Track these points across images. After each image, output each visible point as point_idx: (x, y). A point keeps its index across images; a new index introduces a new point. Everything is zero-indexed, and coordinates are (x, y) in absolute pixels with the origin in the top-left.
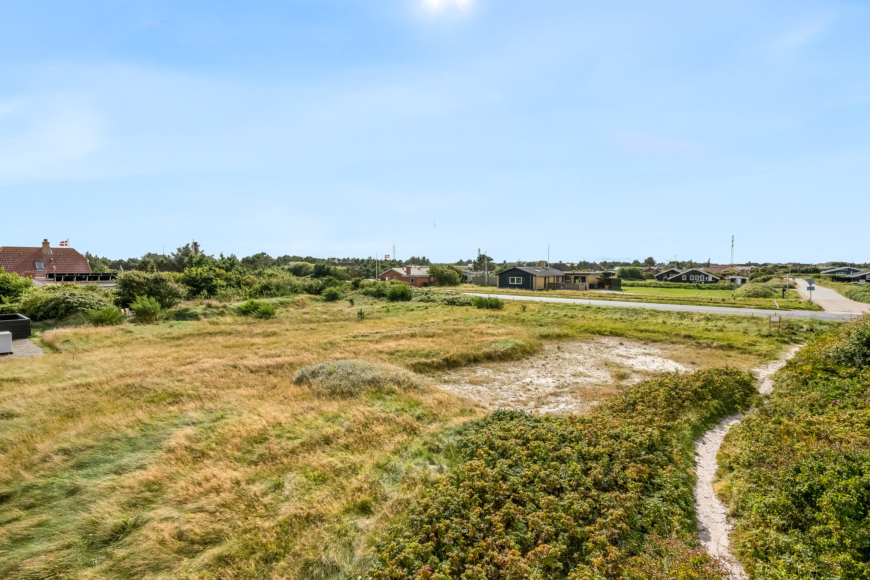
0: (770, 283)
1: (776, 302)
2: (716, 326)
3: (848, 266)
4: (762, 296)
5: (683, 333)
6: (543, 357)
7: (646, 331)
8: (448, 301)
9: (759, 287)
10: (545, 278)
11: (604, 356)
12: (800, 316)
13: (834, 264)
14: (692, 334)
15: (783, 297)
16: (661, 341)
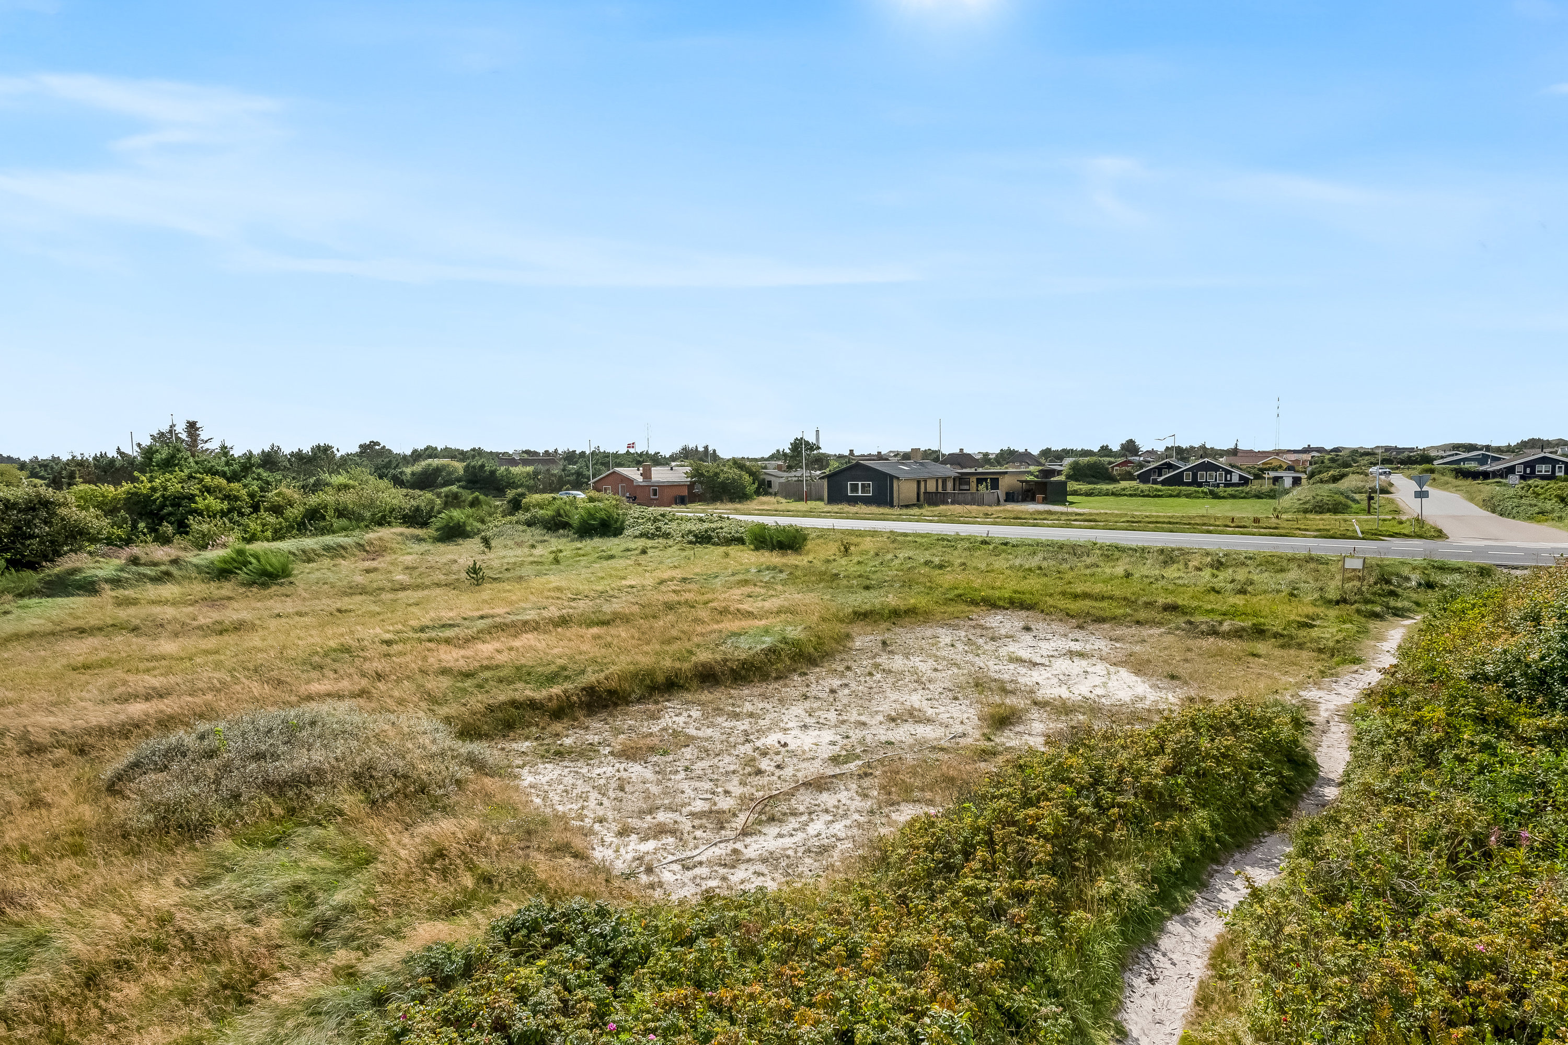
0: (1344, 485)
1: (1356, 522)
2: (1233, 581)
3: (1481, 449)
4: (1329, 511)
5: (1161, 601)
6: (841, 668)
7: (1086, 596)
8: (696, 536)
9: (1324, 491)
10: (919, 482)
11: (979, 662)
12: (1403, 553)
13: (1457, 447)
14: (1180, 602)
15: (1369, 512)
16: (1114, 618)
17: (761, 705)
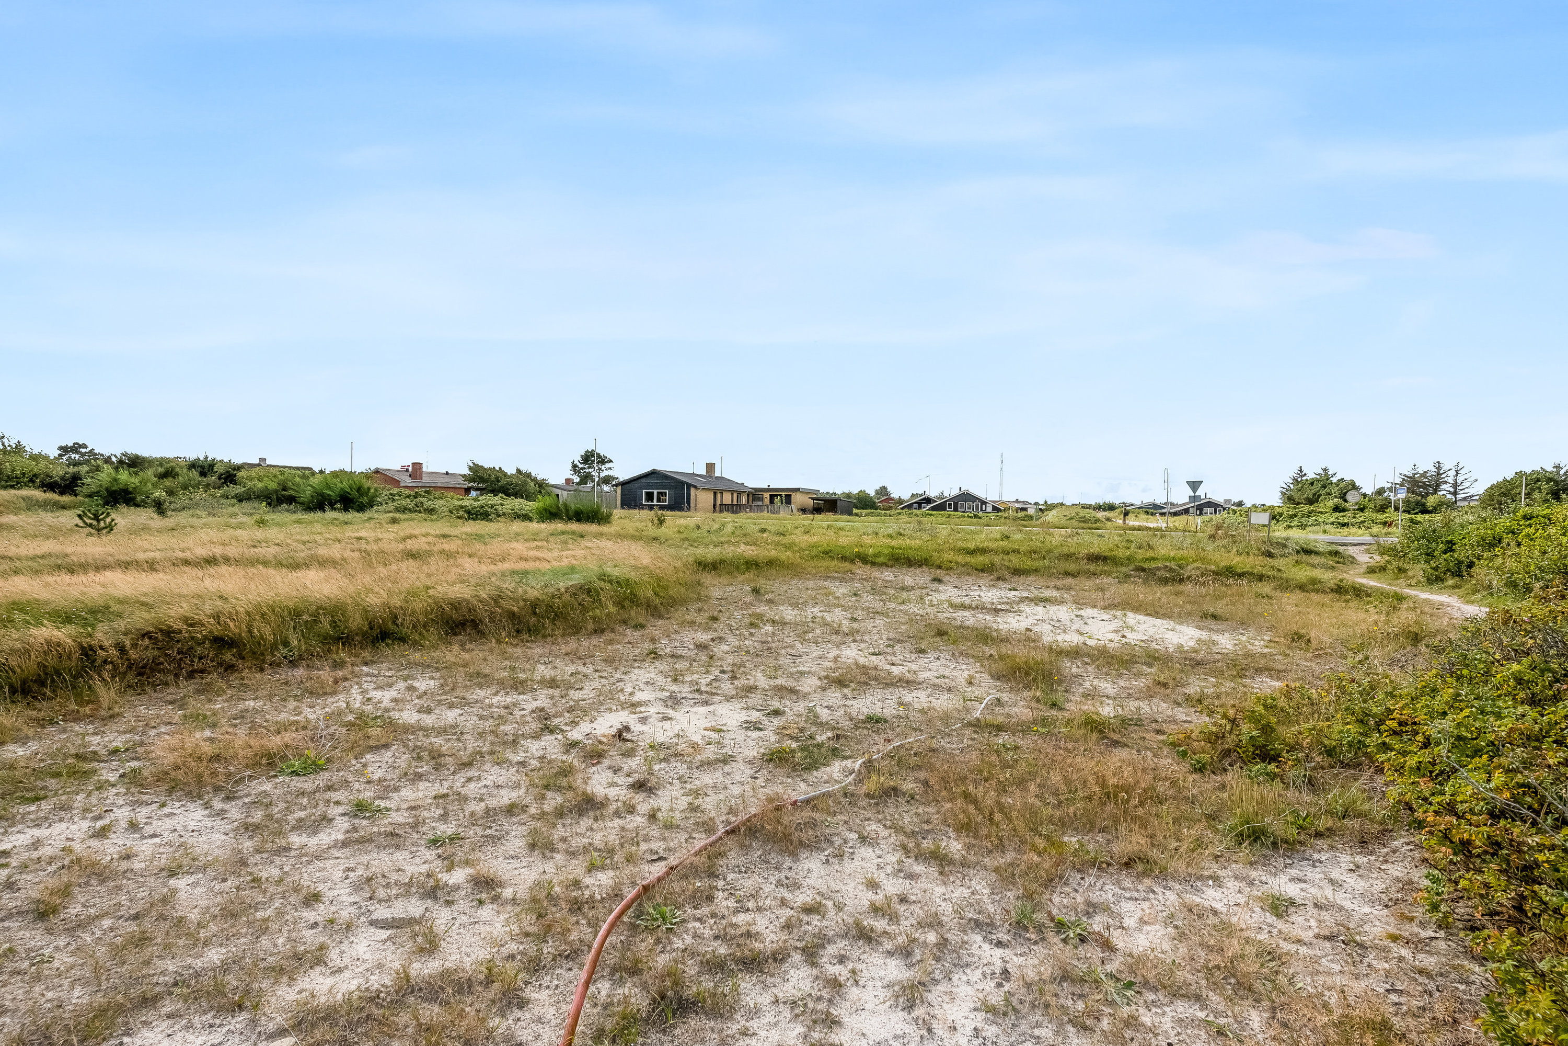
7: (984, 551)
8: (469, 512)
10: (715, 493)
14: (1103, 554)
16: (1036, 570)
17: (571, 669)
